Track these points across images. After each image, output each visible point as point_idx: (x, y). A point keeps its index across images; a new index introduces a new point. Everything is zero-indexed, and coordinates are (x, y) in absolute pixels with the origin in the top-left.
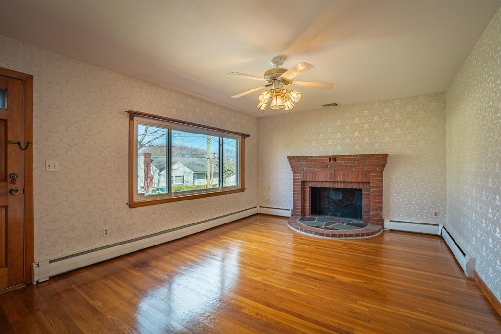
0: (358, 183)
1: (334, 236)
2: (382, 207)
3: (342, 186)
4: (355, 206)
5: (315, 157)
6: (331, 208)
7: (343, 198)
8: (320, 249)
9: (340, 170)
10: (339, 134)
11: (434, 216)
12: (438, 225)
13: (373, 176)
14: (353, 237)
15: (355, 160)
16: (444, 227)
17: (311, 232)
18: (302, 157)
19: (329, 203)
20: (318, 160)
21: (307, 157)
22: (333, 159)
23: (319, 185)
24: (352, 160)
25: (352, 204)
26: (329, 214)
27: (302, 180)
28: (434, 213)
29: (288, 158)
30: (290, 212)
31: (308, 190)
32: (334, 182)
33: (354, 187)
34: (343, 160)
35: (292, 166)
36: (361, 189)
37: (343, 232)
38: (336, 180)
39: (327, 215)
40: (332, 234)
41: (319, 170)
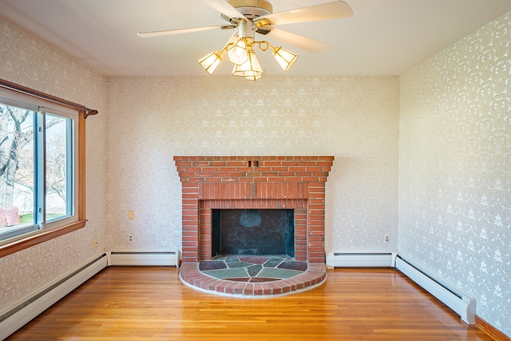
0: (290, 200)
1: (277, 291)
2: (324, 235)
3: (266, 206)
4: (281, 235)
5: (225, 158)
6: (243, 241)
7: (262, 224)
8: (275, 321)
9: (265, 180)
10: (260, 122)
11: (385, 242)
12: (391, 254)
13: (313, 190)
14: (302, 288)
15: (289, 164)
16: (398, 256)
17: (238, 291)
18: (202, 158)
19: (239, 233)
20: (229, 164)
21: (210, 158)
22: (254, 162)
23: (228, 206)
24: (284, 164)
25: (276, 233)
26: (240, 251)
27: (201, 198)
28: (385, 238)
29: (175, 158)
30: (176, 256)
31: (208, 215)
32: (253, 200)
33: (284, 207)
34: (271, 164)
35: (181, 174)
36: (293, 210)
37: (287, 282)
38: (258, 197)
39: (237, 253)
40: (274, 290)
41: (231, 180)
